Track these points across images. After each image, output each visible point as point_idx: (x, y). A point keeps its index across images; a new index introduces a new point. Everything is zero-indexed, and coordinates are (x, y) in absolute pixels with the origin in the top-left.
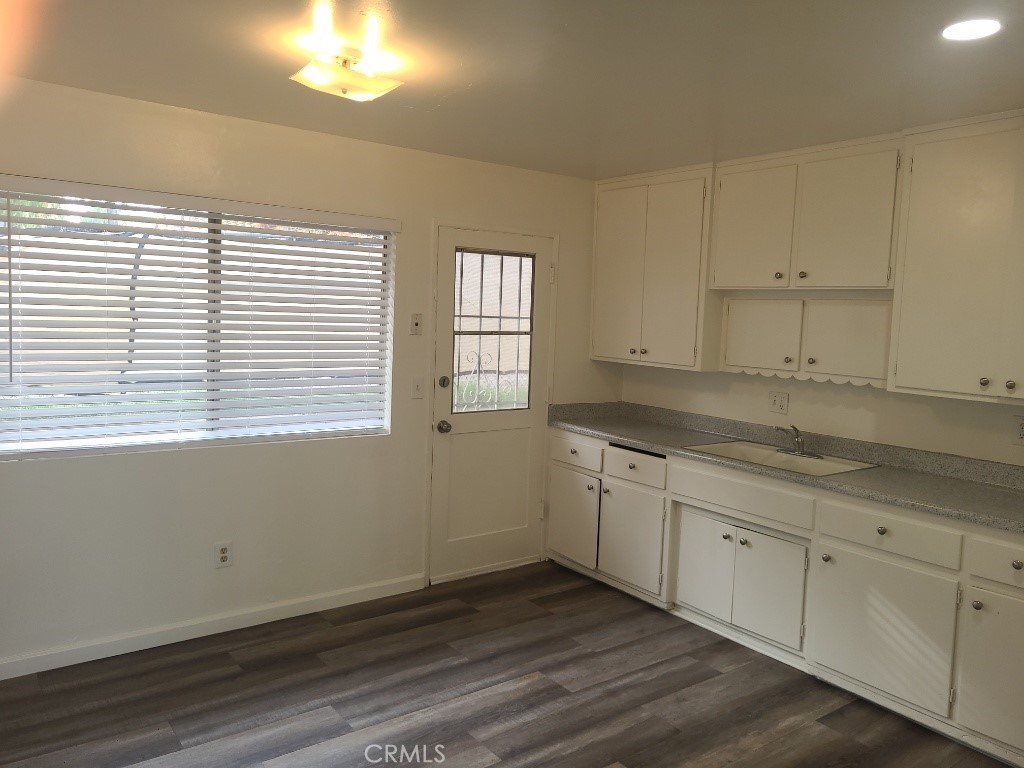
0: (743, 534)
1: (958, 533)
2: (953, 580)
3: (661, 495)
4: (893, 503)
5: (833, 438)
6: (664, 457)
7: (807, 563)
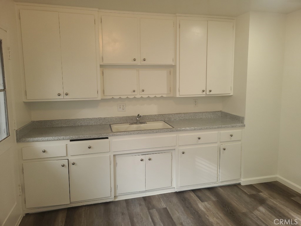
0: (148, 157)
1: (217, 132)
2: (216, 145)
3: (108, 155)
4: (201, 129)
5: (145, 116)
6: (107, 138)
7: (172, 158)
